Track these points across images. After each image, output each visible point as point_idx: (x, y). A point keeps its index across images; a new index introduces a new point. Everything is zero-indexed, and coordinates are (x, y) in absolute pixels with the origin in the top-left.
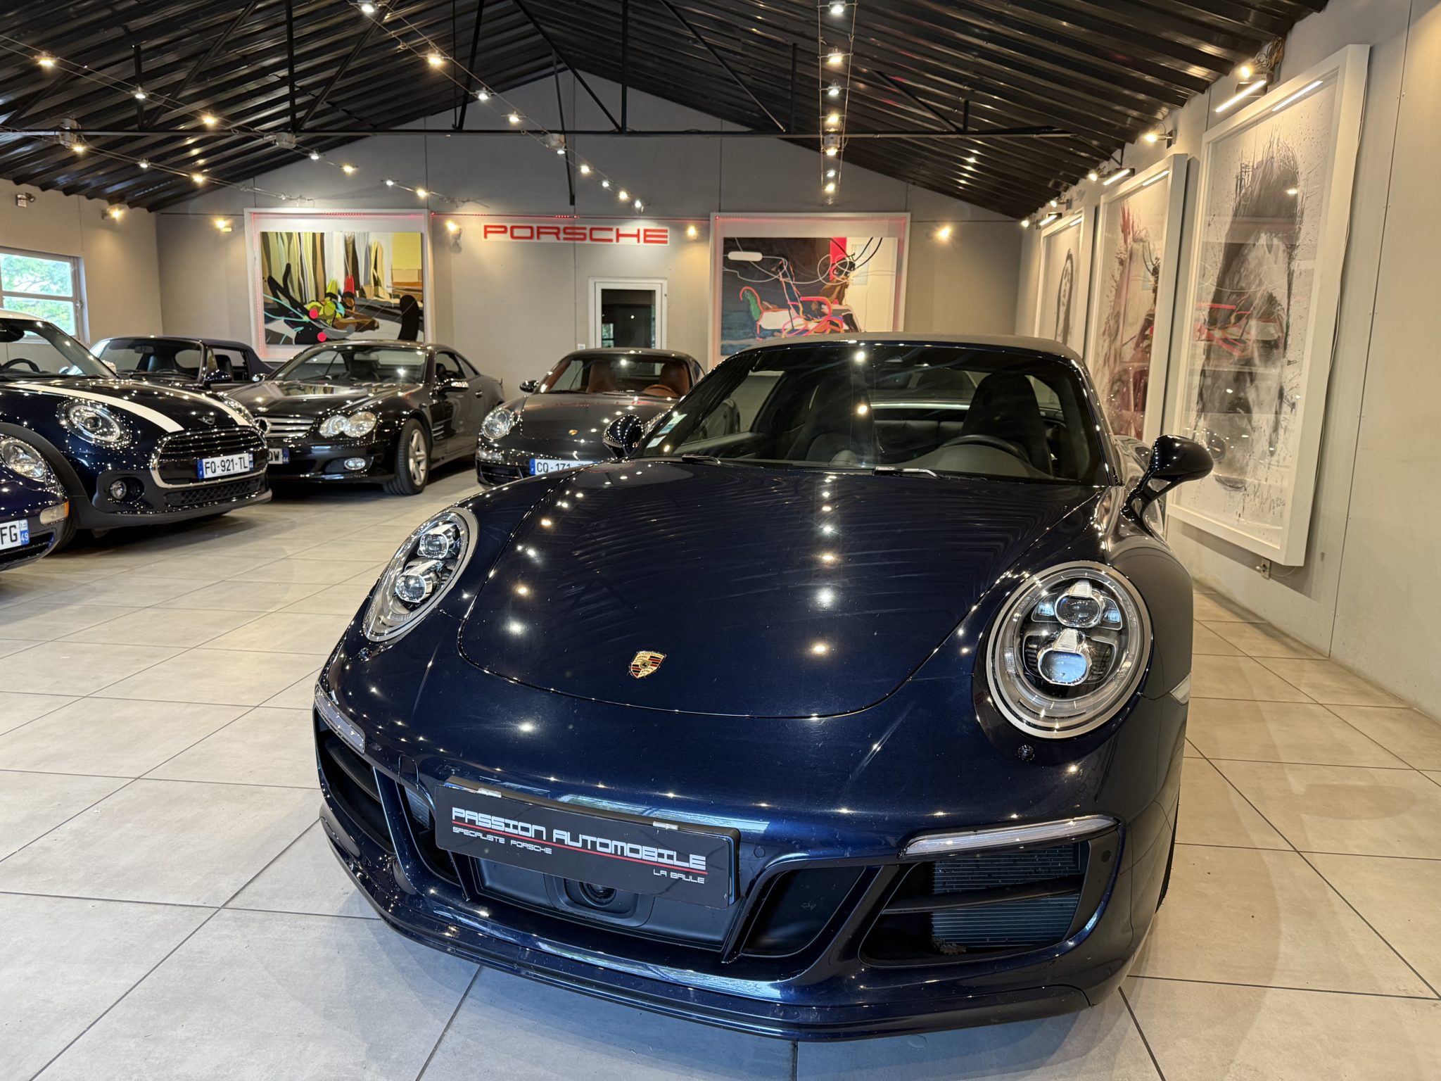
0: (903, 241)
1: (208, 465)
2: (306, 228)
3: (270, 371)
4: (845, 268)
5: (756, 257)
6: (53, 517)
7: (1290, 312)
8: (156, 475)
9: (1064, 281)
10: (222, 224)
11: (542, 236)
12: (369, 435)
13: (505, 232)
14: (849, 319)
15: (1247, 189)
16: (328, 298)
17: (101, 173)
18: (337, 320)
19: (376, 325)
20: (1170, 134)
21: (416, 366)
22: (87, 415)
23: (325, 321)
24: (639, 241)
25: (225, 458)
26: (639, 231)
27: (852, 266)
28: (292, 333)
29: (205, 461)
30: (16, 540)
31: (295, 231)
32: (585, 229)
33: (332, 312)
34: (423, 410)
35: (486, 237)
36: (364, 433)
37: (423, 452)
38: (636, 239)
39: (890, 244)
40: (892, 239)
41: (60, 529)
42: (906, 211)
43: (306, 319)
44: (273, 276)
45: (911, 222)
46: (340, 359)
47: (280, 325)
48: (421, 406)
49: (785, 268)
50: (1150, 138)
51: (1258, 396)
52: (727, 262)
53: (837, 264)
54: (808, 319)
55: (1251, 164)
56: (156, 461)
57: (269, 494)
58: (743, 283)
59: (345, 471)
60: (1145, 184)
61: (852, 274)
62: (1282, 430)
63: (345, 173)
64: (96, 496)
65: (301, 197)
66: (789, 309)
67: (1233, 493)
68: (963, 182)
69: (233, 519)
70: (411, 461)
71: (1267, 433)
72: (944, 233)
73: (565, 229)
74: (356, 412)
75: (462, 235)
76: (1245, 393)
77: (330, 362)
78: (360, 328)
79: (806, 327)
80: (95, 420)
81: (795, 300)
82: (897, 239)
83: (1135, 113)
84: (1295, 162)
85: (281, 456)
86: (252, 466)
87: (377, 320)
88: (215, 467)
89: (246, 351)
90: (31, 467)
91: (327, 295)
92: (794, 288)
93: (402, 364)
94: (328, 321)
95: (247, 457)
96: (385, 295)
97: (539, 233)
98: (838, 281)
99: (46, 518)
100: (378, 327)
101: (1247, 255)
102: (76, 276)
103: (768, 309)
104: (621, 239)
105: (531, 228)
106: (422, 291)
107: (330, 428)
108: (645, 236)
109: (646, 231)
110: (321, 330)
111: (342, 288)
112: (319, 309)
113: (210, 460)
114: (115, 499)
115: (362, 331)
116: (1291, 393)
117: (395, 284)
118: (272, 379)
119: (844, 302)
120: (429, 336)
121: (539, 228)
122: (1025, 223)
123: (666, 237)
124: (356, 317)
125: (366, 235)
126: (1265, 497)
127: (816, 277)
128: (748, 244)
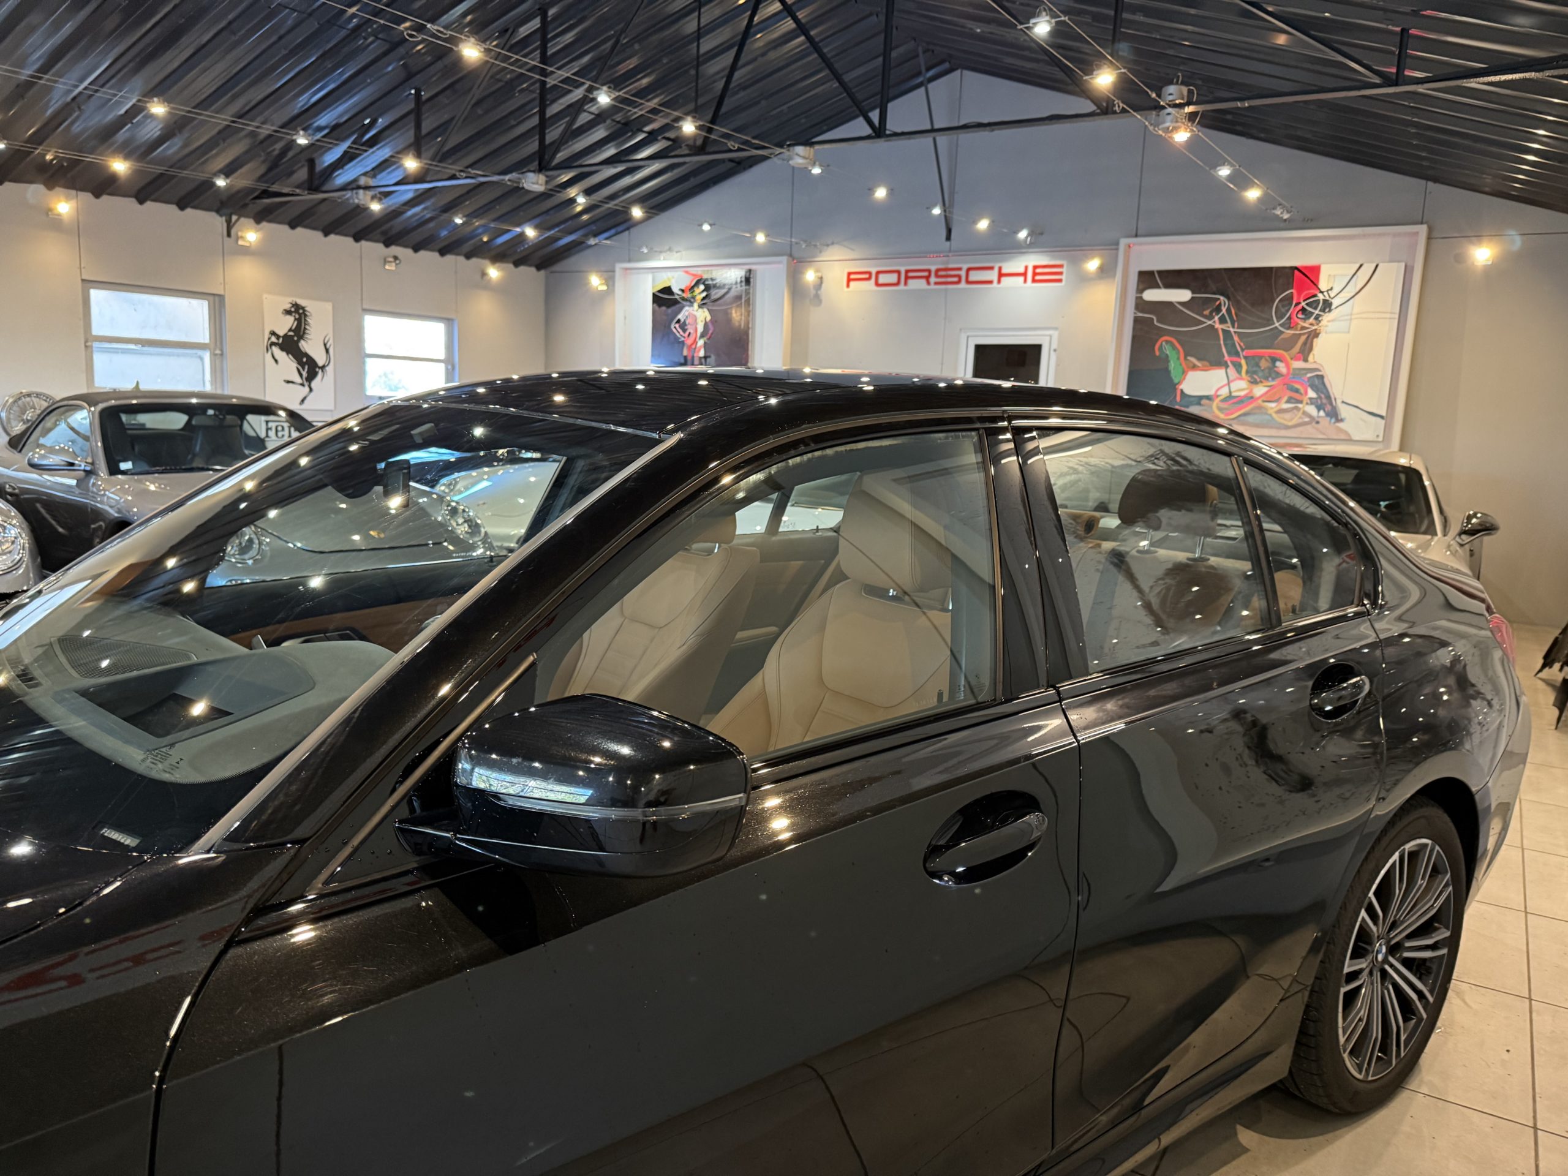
0: (1413, 267)
4: (1315, 308)
5: (1183, 295)
10: (595, 281)
13: (869, 279)
14: (1319, 382)
27: (1327, 305)
39: (1391, 275)
40: (1395, 265)
42: (1422, 223)
45: (1429, 238)
49: (1224, 310)
52: (1141, 304)
53: (1303, 304)
54: (1252, 383)
58: (1161, 333)
61: (1326, 318)
66: (1227, 367)
72: (1484, 254)
73: (937, 271)
75: (824, 286)
79: (1251, 391)
81: (1237, 354)
82: (1403, 263)
92: (1236, 338)
98: (1303, 328)
102: (449, 337)
103: (1194, 368)
119: (1310, 358)
121: (907, 272)
127: (1269, 321)
128: (1173, 278)
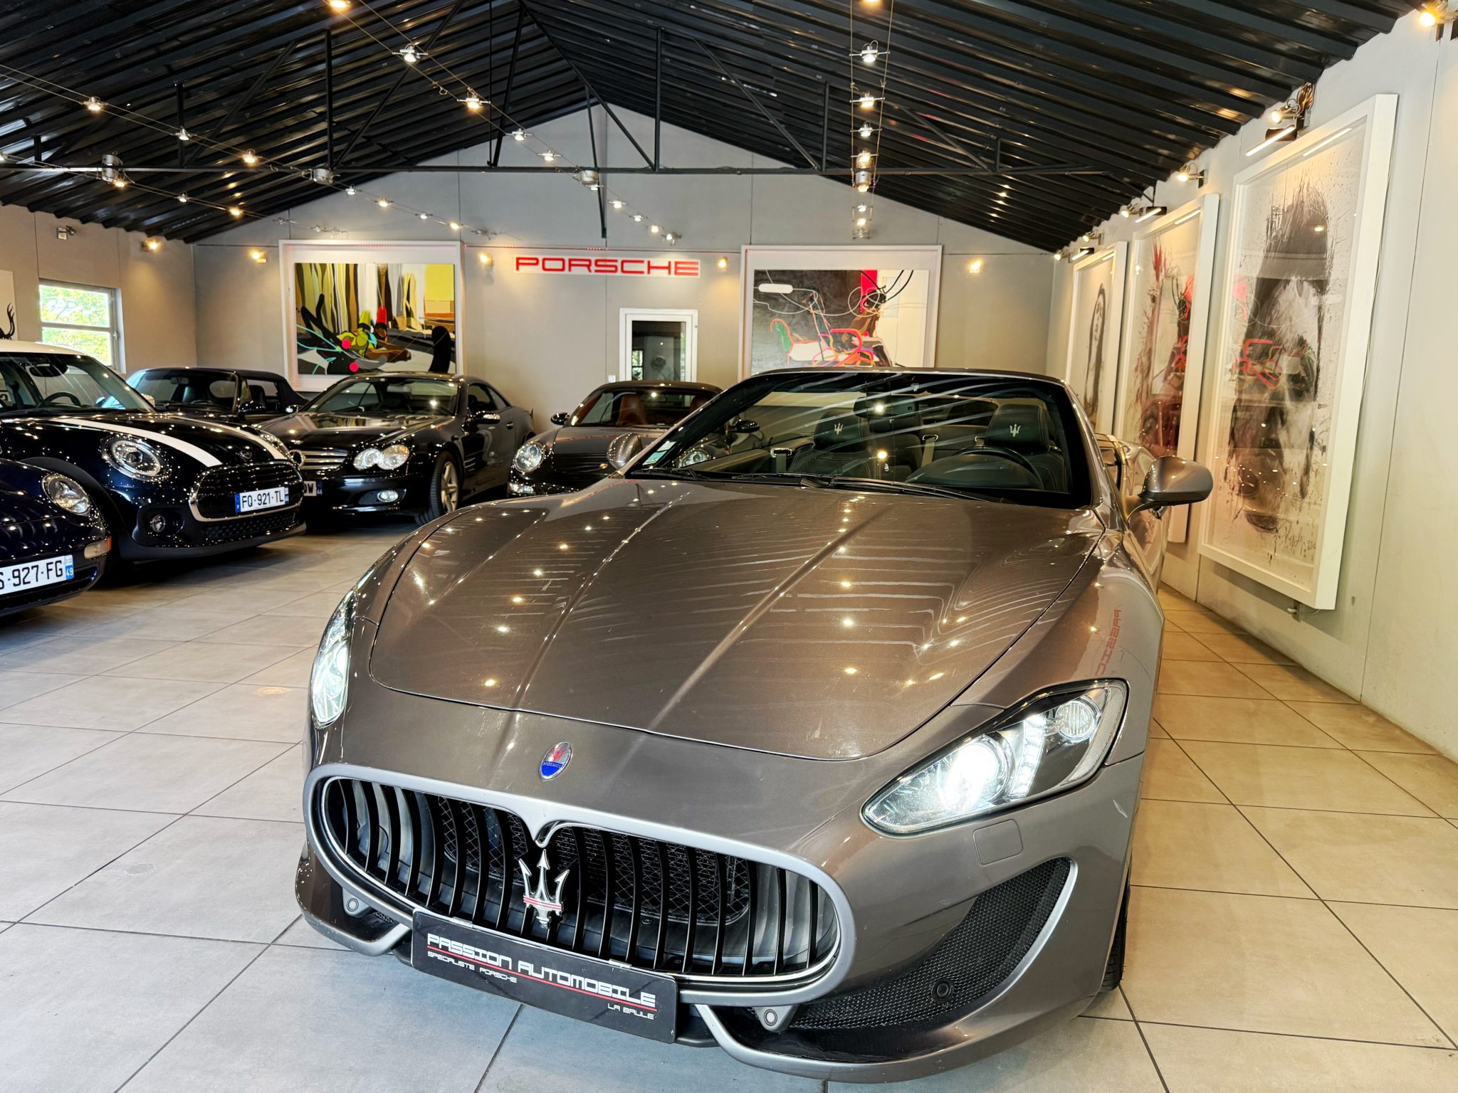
0: (933, 276)
1: (245, 499)
2: (339, 259)
3: (302, 401)
4: (876, 300)
5: (787, 289)
6: (96, 552)
7: (1321, 355)
8: (195, 511)
9: (1096, 316)
10: (256, 255)
11: (573, 268)
12: (402, 468)
13: (536, 264)
14: (879, 351)
15: (1277, 232)
16: (361, 329)
17: (140, 206)
18: (370, 350)
19: (408, 356)
20: (1202, 173)
21: (449, 397)
22: (129, 450)
23: (357, 351)
24: (669, 273)
25: (262, 492)
26: (670, 263)
27: (883, 298)
28: (324, 363)
29: (242, 495)
30: (61, 575)
31: (328, 262)
32: (616, 261)
33: (365, 342)
34: (455, 442)
35: (518, 269)
36: (398, 465)
37: (454, 484)
38: (667, 271)
39: (921, 279)
40: (923, 272)
41: (103, 563)
42: (937, 244)
43: (338, 349)
44: (307, 307)
45: (943, 254)
46: (372, 390)
47: (312, 356)
48: (453, 439)
49: (816, 300)
50: (1181, 177)
51: (1289, 438)
52: (757, 294)
53: (867, 297)
54: (838, 351)
55: (1281, 208)
56: (195, 495)
57: (303, 527)
58: (773, 315)
59: (378, 504)
60: (1176, 223)
61: (883, 306)
62: (1313, 473)
63: (380, 207)
64: (136, 528)
65: (336, 230)
66: (820, 341)
67: (1266, 535)
68: (994, 215)
69: (268, 551)
70: (443, 493)
71: (1299, 476)
72: (975, 266)
73: (597, 261)
74: (390, 445)
75: (494, 267)
76: (1277, 435)
77: (363, 392)
78: (393, 358)
79: (837, 358)
80: (136, 454)
81: (826, 332)
82: (928, 272)
83: (1165, 152)
84: (1325, 208)
85: (315, 488)
86: (287, 500)
87: (409, 350)
88: (252, 501)
89: (280, 382)
90: (74, 502)
91: (359, 326)
92: (825, 320)
93: (435, 393)
94: (361, 352)
95: (283, 491)
96: (417, 325)
97: (570, 265)
98: (868, 313)
99: (89, 553)
100: (410, 358)
101: (1278, 297)
102: (113, 307)
103: (798, 341)
104: (652, 270)
105: (563, 260)
106: (454, 322)
107: (365, 460)
108: (676, 268)
109: (676, 263)
110: (353, 360)
111: (375, 319)
112: (351, 339)
113: (247, 494)
114: (155, 533)
115: (394, 361)
116: (1321, 436)
117: (427, 315)
118: (306, 410)
119: (874, 334)
120: (459, 368)
121: (570, 260)
122: (1057, 257)
123: (696, 269)
124: (388, 347)
125: (399, 266)
126: (1296, 539)
127: (846, 309)
128: (780, 276)
